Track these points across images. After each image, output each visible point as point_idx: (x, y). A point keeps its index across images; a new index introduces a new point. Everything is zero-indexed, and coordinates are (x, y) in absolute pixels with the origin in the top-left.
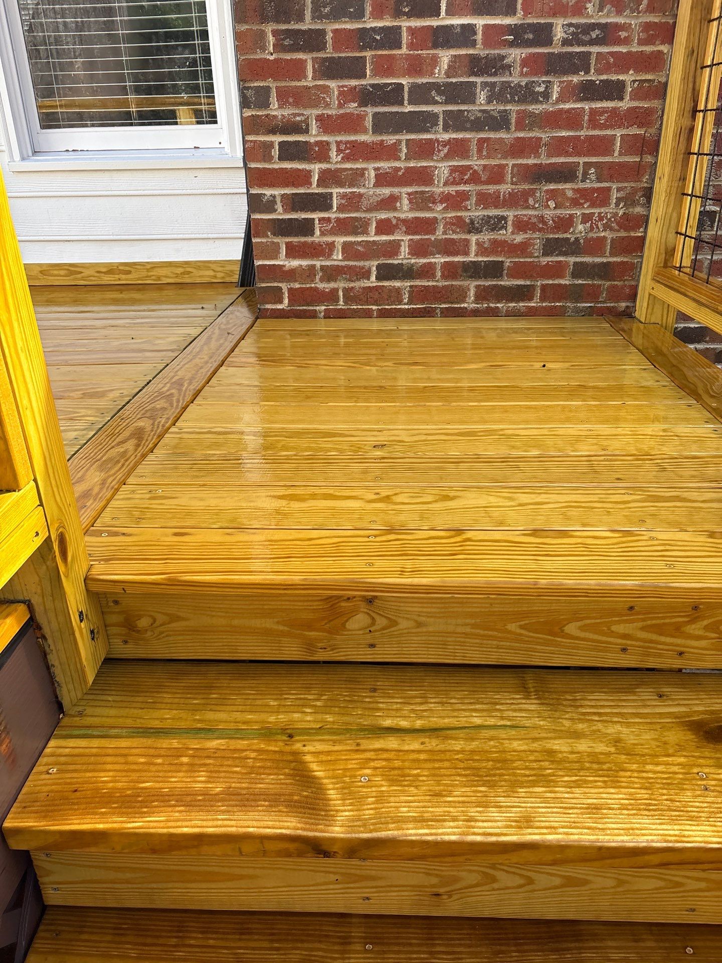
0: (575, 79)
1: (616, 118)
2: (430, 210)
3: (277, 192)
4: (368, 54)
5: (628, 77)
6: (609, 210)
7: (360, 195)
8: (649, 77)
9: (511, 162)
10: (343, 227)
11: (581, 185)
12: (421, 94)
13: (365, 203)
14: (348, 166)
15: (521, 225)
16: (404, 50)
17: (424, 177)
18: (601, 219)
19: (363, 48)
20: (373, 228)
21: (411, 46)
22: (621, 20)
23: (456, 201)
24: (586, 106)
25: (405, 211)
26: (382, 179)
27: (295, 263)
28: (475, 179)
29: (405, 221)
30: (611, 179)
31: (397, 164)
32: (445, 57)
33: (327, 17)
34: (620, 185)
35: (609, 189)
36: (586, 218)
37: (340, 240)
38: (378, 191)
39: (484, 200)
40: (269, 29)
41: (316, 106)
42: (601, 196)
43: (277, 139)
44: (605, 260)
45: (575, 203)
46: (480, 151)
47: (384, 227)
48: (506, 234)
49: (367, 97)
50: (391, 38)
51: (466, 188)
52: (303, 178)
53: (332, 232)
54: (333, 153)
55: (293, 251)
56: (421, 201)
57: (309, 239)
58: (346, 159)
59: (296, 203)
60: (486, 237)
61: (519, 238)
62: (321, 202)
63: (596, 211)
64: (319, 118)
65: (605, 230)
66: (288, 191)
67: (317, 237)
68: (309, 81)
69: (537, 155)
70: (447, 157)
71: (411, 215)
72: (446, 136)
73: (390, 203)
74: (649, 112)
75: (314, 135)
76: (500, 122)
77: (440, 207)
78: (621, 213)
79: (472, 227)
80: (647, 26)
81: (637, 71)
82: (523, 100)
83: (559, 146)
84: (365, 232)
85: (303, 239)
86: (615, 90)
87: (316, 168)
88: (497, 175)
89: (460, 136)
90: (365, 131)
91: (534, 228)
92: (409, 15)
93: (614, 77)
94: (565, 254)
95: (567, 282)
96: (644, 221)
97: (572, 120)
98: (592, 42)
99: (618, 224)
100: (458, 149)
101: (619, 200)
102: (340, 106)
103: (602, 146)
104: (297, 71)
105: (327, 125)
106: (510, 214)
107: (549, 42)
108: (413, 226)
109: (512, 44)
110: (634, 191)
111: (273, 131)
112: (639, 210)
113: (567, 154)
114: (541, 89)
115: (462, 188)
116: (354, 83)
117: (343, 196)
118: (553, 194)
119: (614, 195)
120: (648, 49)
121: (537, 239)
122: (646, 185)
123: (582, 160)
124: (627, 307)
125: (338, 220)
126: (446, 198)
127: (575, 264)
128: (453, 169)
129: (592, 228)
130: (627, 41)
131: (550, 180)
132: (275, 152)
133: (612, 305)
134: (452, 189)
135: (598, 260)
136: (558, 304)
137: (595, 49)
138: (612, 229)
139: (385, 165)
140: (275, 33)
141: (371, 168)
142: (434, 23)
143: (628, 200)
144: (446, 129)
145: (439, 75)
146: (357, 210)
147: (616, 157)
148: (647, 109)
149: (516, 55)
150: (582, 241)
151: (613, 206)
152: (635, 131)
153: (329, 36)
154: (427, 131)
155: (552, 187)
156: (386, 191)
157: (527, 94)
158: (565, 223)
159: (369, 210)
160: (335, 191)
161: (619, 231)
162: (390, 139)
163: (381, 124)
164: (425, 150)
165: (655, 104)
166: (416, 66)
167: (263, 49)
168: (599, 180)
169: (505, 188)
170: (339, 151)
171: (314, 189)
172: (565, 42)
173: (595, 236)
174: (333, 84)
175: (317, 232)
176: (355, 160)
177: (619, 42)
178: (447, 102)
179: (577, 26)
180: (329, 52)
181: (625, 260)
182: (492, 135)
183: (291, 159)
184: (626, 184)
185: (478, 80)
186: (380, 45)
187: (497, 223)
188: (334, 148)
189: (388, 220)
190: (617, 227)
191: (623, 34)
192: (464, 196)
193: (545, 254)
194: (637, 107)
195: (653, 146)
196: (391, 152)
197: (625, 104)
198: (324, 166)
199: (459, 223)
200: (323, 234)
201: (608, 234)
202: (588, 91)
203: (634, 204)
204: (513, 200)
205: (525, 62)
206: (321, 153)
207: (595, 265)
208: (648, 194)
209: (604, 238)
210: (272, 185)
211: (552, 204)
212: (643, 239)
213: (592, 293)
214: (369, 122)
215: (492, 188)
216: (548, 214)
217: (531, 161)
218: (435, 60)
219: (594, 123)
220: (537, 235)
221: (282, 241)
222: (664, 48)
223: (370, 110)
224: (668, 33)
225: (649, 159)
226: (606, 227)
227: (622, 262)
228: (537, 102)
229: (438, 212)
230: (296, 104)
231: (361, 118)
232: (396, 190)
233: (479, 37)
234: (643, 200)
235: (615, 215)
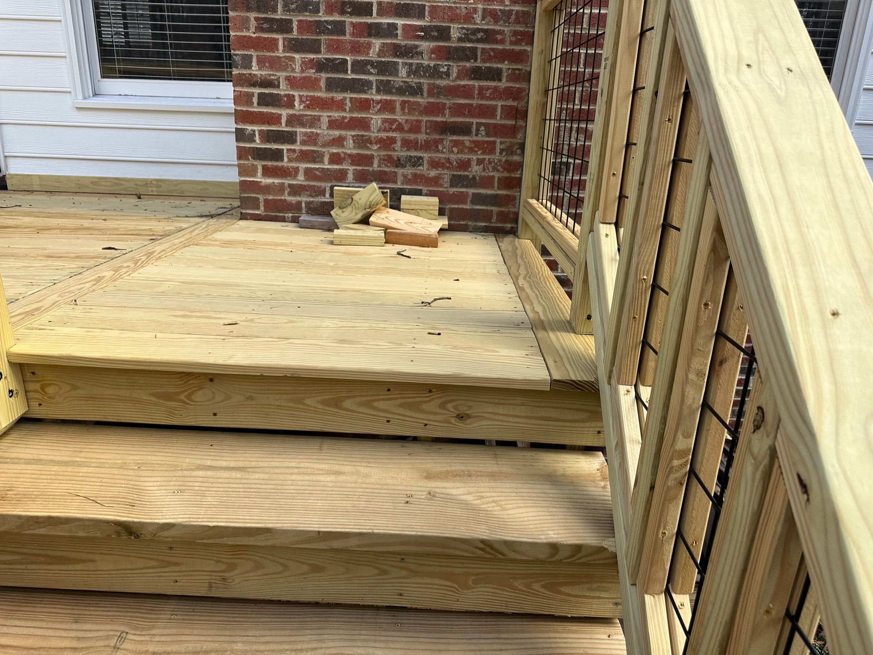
0: (468, 65)
1: (497, 94)
2: (368, 148)
3: (256, 128)
4: (323, 37)
5: (504, 66)
6: (496, 157)
7: (317, 135)
8: (519, 67)
9: (425, 119)
10: (305, 156)
11: (475, 138)
12: (359, 67)
13: (320, 141)
14: (308, 113)
15: (434, 164)
16: (348, 37)
17: (364, 124)
18: (490, 163)
19: (319, 33)
20: (326, 159)
21: (353, 34)
22: (497, 28)
23: (387, 143)
24: (476, 83)
25: (350, 148)
26: (333, 124)
27: (269, 181)
28: (400, 128)
29: (350, 155)
30: (496, 135)
31: (344, 114)
32: (377, 43)
33: (293, 11)
34: (503, 140)
35: (494, 142)
36: (480, 162)
37: (303, 166)
38: (331, 132)
39: (407, 144)
40: (253, 15)
41: (285, 70)
42: (490, 148)
43: (257, 91)
44: (495, 193)
45: (471, 150)
46: (403, 109)
47: (335, 159)
48: (423, 169)
49: (321, 66)
50: (339, 28)
51: (394, 135)
52: (275, 119)
53: (297, 160)
54: (296, 103)
55: (267, 171)
56: (361, 142)
57: (280, 164)
58: (308, 107)
59: (268, 137)
60: (409, 171)
61: (433, 173)
62: (289, 138)
63: (487, 157)
64: (287, 78)
65: (493, 171)
66: (265, 128)
67: (285, 163)
68: (280, 52)
69: (444, 115)
70: (380, 111)
71: (355, 152)
72: (379, 97)
73: (339, 141)
74: (520, 91)
75: (283, 90)
76: (416, 91)
77: (375, 147)
78: (504, 159)
79: (398, 163)
80: (515, 33)
81: (511, 61)
82: (432, 76)
83: (458, 110)
84: (322, 162)
85: (275, 164)
86: (496, 75)
87: (284, 113)
88: (415, 128)
89: (389, 98)
90: (320, 89)
91: (443, 166)
92: (351, 14)
93: (495, 66)
94: (466, 187)
95: (468, 207)
96: (520, 166)
97: (467, 92)
98: (478, 41)
99: (502, 167)
100: (387, 106)
101: (502, 151)
102: (303, 71)
103: (489, 112)
104: (272, 45)
105: (292, 82)
106: (426, 156)
107: (448, 38)
108: (356, 160)
109: (422, 38)
110: (512, 145)
111: (254, 85)
112: (516, 158)
113: (464, 115)
114: (445, 69)
115: (391, 134)
116: (312, 56)
117: (305, 134)
118: (456, 143)
119: (498, 147)
120: (517, 48)
121: (447, 175)
122: (520, 141)
123: (475, 121)
124: (512, 227)
125: (301, 151)
126: (380, 141)
127: (473, 194)
128: (385, 121)
129: (484, 170)
130: (502, 42)
131: (454, 133)
132: (255, 100)
133: (501, 225)
134: (384, 135)
135: (489, 192)
136: (462, 223)
137: (480, 46)
138: (498, 171)
139: (336, 115)
140: (256, 19)
141: (325, 116)
142: (369, 20)
143: (509, 151)
144: (378, 91)
145: (373, 55)
146: (315, 144)
147: (498, 120)
148: (518, 88)
149: (425, 45)
150: (478, 178)
151: (498, 154)
152: (510, 103)
153: (295, 25)
154: (365, 92)
155: (455, 138)
156: (337, 133)
157: (435, 73)
158: (465, 165)
159: (324, 146)
160: (299, 130)
161: (503, 172)
162: (339, 96)
163: (331, 85)
164: (365, 105)
165: (523, 85)
166: (356, 49)
167: (248, 29)
168: (487, 135)
169: (422, 137)
170: (301, 102)
171: (283, 127)
172: (460, 40)
173: (486, 175)
174: (297, 56)
175: (286, 159)
176: (313, 109)
177: (497, 42)
178: (378, 74)
179: (467, 29)
180: (295, 34)
181: (509, 193)
182: (412, 99)
183: (267, 105)
184: (506, 140)
185: (400, 61)
186: (331, 33)
187: (417, 162)
188: (297, 99)
189: (338, 154)
190: (502, 170)
191: (499, 37)
192: (393, 140)
193: (452, 186)
194: (511, 87)
195: (524, 115)
196: (340, 105)
197: (503, 84)
198: (291, 112)
199: (389, 160)
200: (290, 160)
201: (497, 175)
202: (477, 74)
203: (512, 153)
204: (427, 146)
205: (433, 51)
206: (290, 102)
207: (487, 196)
208: (522, 146)
209: (493, 177)
210: (252, 123)
211: (455, 150)
212: (520, 179)
213: (487, 216)
214: (323, 84)
215: (412, 136)
216: (453, 157)
217: (439, 119)
218: (369, 46)
219: (481, 95)
220: (445, 171)
221: (259, 164)
222: (529, 49)
223: (324, 75)
224: (529, 38)
225: (521, 123)
226: (495, 169)
227: (507, 195)
228: (442, 78)
229: (374, 150)
230: (271, 67)
231: (318, 80)
232: (343, 133)
233: (399, 32)
234: (519, 151)
235: (500, 161)
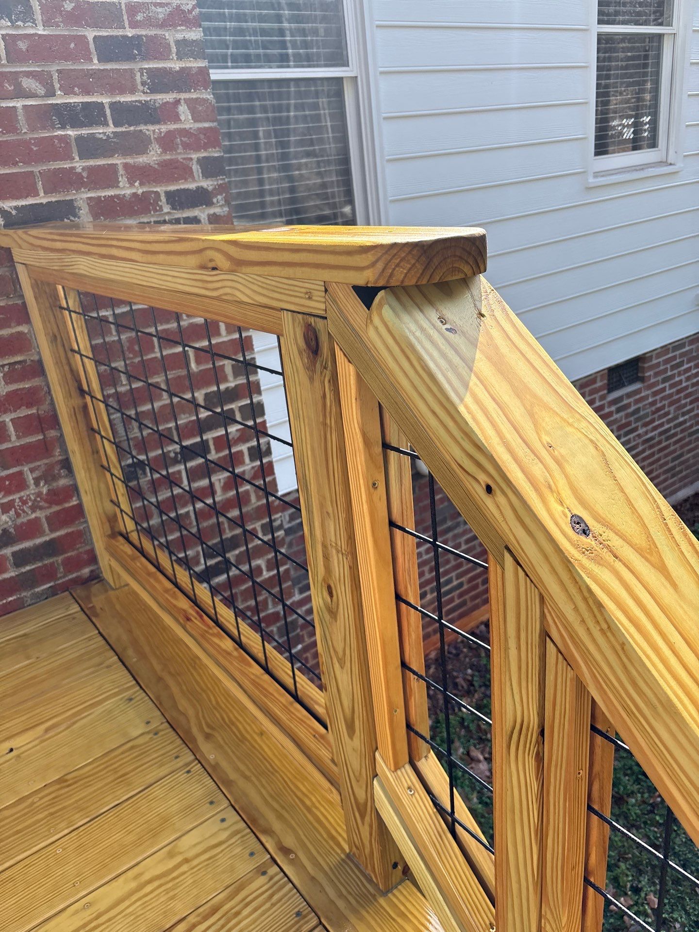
6: (30, 491)
8: (19, 358)
30: (18, 462)
34: (32, 465)
35: (21, 473)
36: (6, 507)
44: (47, 538)
63: (16, 496)
65: (33, 511)
74: (33, 391)
78: (45, 490)
95: (13, 574)
96: (74, 489)
99: (46, 501)
101: (37, 481)
110: (50, 467)
112: (63, 482)
119: (30, 478)
120: (5, 332)
122: (60, 458)
124: (92, 571)
127: (14, 554)
129: (18, 515)
133: (74, 575)
135: (38, 541)
136: (10, 599)
138: (41, 508)
143: (48, 476)
147: (15, 441)
148: (30, 388)
150: (12, 530)
151: (32, 487)
152: (24, 412)
161: (49, 507)
165: (36, 382)
168: (5, 467)
173: (25, 520)
181: (70, 530)
184: (38, 463)
190: (46, 505)
194: (17, 390)
195: (54, 421)
201: (38, 514)
203: (55, 478)
207: (37, 548)
208: (67, 464)
209: (37, 519)
212: (80, 506)
213: (49, 574)
222: (24, 329)
224: (20, 314)
225: (52, 433)
226: (33, 509)
227: (67, 535)
234: (63, 472)
235: (39, 494)
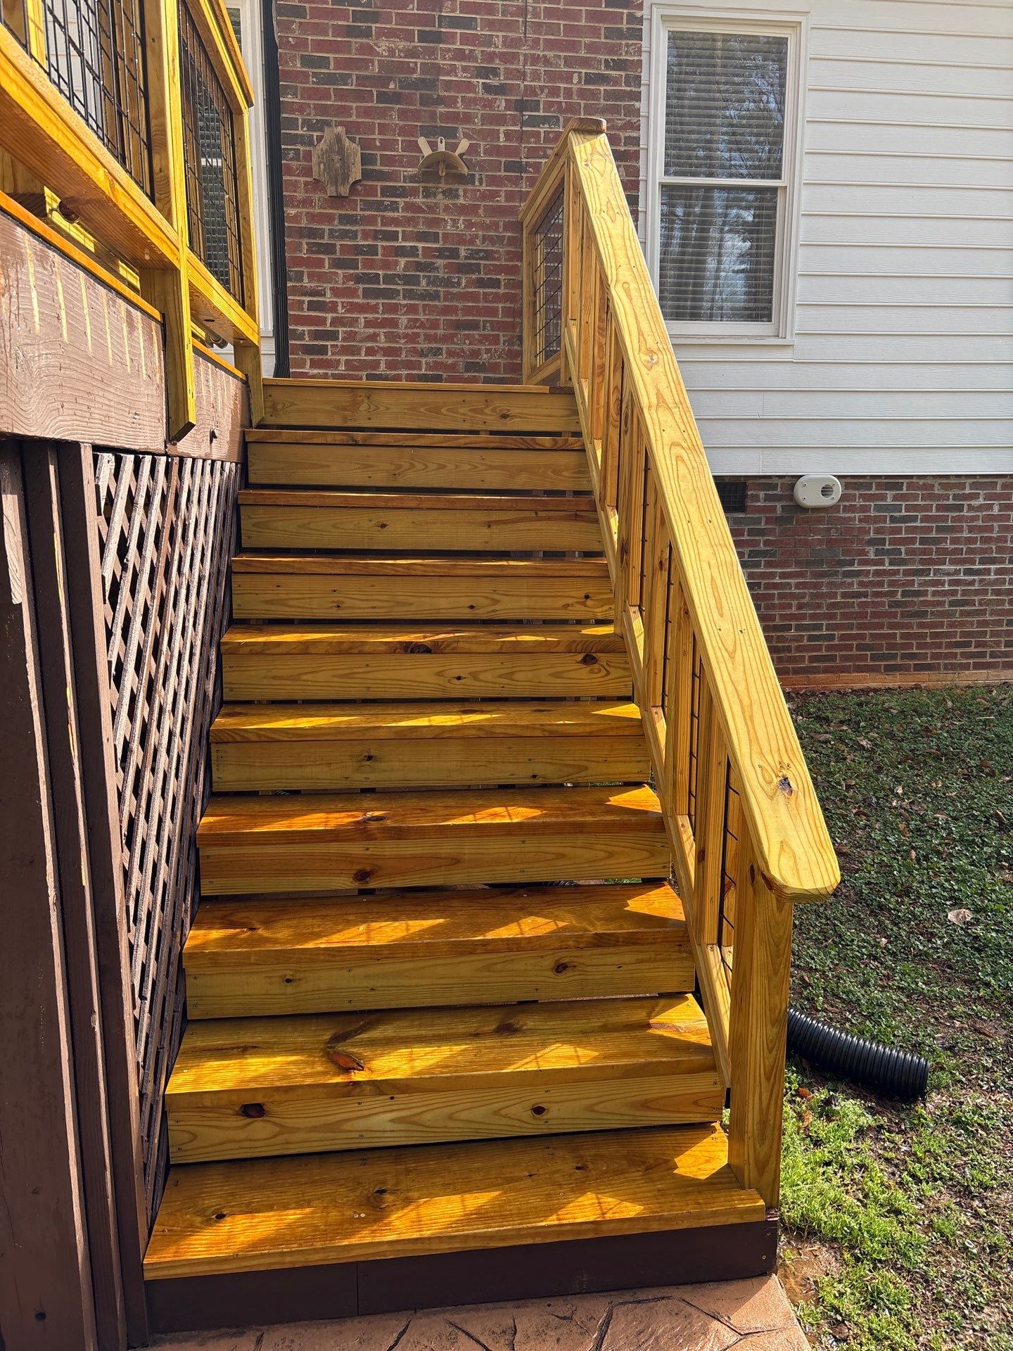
0: (474, 276)
1: (497, 298)
2: (397, 342)
3: (305, 328)
4: (360, 257)
5: (502, 277)
6: (501, 346)
7: (356, 332)
8: (513, 278)
9: (442, 318)
10: (345, 350)
11: (483, 332)
12: (389, 279)
13: (358, 337)
14: (349, 315)
15: (451, 354)
16: (380, 257)
17: (393, 323)
18: (496, 352)
19: (356, 255)
20: (363, 353)
21: (383, 255)
22: (494, 249)
23: (412, 338)
24: (481, 291)
25: (382, 342)
26: (368, 324)
27: (316, 371)
28: (422, 326)
29: (382, 348)
30: (499, 330)
31: (377, 316)
32: (402, 261)
33: (337, 237)
34: (505, 333)
35: (498, 336)
36: (488, 351)
37: (344, 358)
38: (366, 330)
39: (429, 338)
40: (304, 241)
41: (330, 283)
42: (495, 340)
43: (307, 299)
45: (480, 342)
46: (424, 311)
47: (370, 351)
48: (442, 358)
49: (359, 279)
50: (372, 250)
51: (418, 331)
52: (322, 321)
53: (338, 353)
54: (340, 308)
55: (314, 364)
56: (391, 337)
57: (325, 357)
58: (348, 311)
59: (316, 335)
60: (431, 359)
61: (450, 361)
62: (332, 336)
63: (493, 347)
64: (332, 289)
66: (312, 328)
67: (329, 356)
68: (326, 269)
69: (457, 315)
70: (405, 314)
71: (386, 345)
72: (405, 302)
73: (373, 337)
74: (515, 295)
75: (328, 298)
76: (435, 296)
77: (403, 341)
78: (507, 349)
79: (422, 354)
80: (508, 252)
81: (506, 274)
82: (446, 286)
83: (468, 311)
84: (359, 354)
85: (321, 357)
86: (496, 284)
87: (329, 316)
88: (435, 325)
89: (412, 302)
90: (358, 297)
91: (458, 355)
92: (382, 239)
93: (494, 277)
94: (478, 372)
96: (520, 354)
97: (474, 297)
98: (481, 259)
99: (505, 355)
100: (412, 309)
101: (504, 342)
102: (344, 283)
103: (493, 312)
104: (320, 263)
105: (335, 292)
106: (444, 347)
107: (458, 257)
108: (387, 352)
109: (438, 257)
110: (512, 337)
111: (305, 294)
112: (516, 348)
113: (474, 315)
114: (456, 280)
115: (415, 330)
116: (352, 271)
117: (346, 332)
118: (468, 336)
119: (502, 339)
120: (511, 263)
121: (461, 363)
122: (518, 334)
123: (482, 319)
125: (342, 346)
126: (406, 336)
128: (410, 320)
129: (491, 357)
130: (498, 259)
131: (465, 329)
132: (305, 306)
134: (410, 331)
135: (497, 375)
137: (482, 262)
138: (502, 358)
139: (370, 316)
140: (307, 244)
141: (362, 318)
142: (396, 244)
143: (510, 342)
144: (404, 298)
145: (400, 269)
146: (354, 341)
147: (500, 318)
149: (440, 262)
150: (486, 364)
152: (508, 305)
153: (338, 247)
154: (394, 298)
155: (467, 332)
156: (371, 331)
157: (448, 283)
158: (476, 353)
159: (361, 341)
160: (341, 329)
161: (507, 359)
162: (373, 302)
163: (367, 294)
164: (394, 309)
165: (518, 291)
166: (386, 265)
167: (301, 251)
168: (492, 330)
169: (440, 332)
170: (343, 307)
171: (328, 328)
172: (466, 258)
173: (493, 361)
174: (340, 271)
175: (330, 353)
176: (353, 313)
177: (495, 259)
178: (404, 284)
179: (472, 250)
180: (338, 255)
182: (431, 303)
183: (315, 310)
184: (507, 333)
185: (421, 274)
186: (366, 254)
187: (437, 352)
188: (340, 305)
189: (373, 347)
190: (505, 357)
191: (497, 256)
192: (417, 335)
193: (466, 371)
194: (508, 293)
195: (520, 314)
196: (374, 309)
197: (502, 291)
198: (334, 315)
199: (415, 351)
200: (333, 354)
201: (502, 362)
202: (481, 283)
203: (513, 344)
204: (445, 339)
205: (446, 266)
206: (333, 307)
207: (495, 379)
208: (520, 338)
209: (499, 363)
210: (302, 325)
211: (467, 342)
212: (521, 364)
214: (360, 292)
215: (433, 332)
216: (466, 347)
217: (453, 318)
218: (397, 263)
219: (486, 300)
220: (461, 359)
221: (308, 358)
222: (519, 264)
223: (361, 286)
224: (519, 257)
225: (518, 320)
226: (500, 357)
227: (511, 378)
228: (454, 287)
229: (401, 343)
230: (319, 281)
231: (356, 290)
232: (377, 330)
233: (420, 252)
234: (518, 342)
235: (504, 350)
